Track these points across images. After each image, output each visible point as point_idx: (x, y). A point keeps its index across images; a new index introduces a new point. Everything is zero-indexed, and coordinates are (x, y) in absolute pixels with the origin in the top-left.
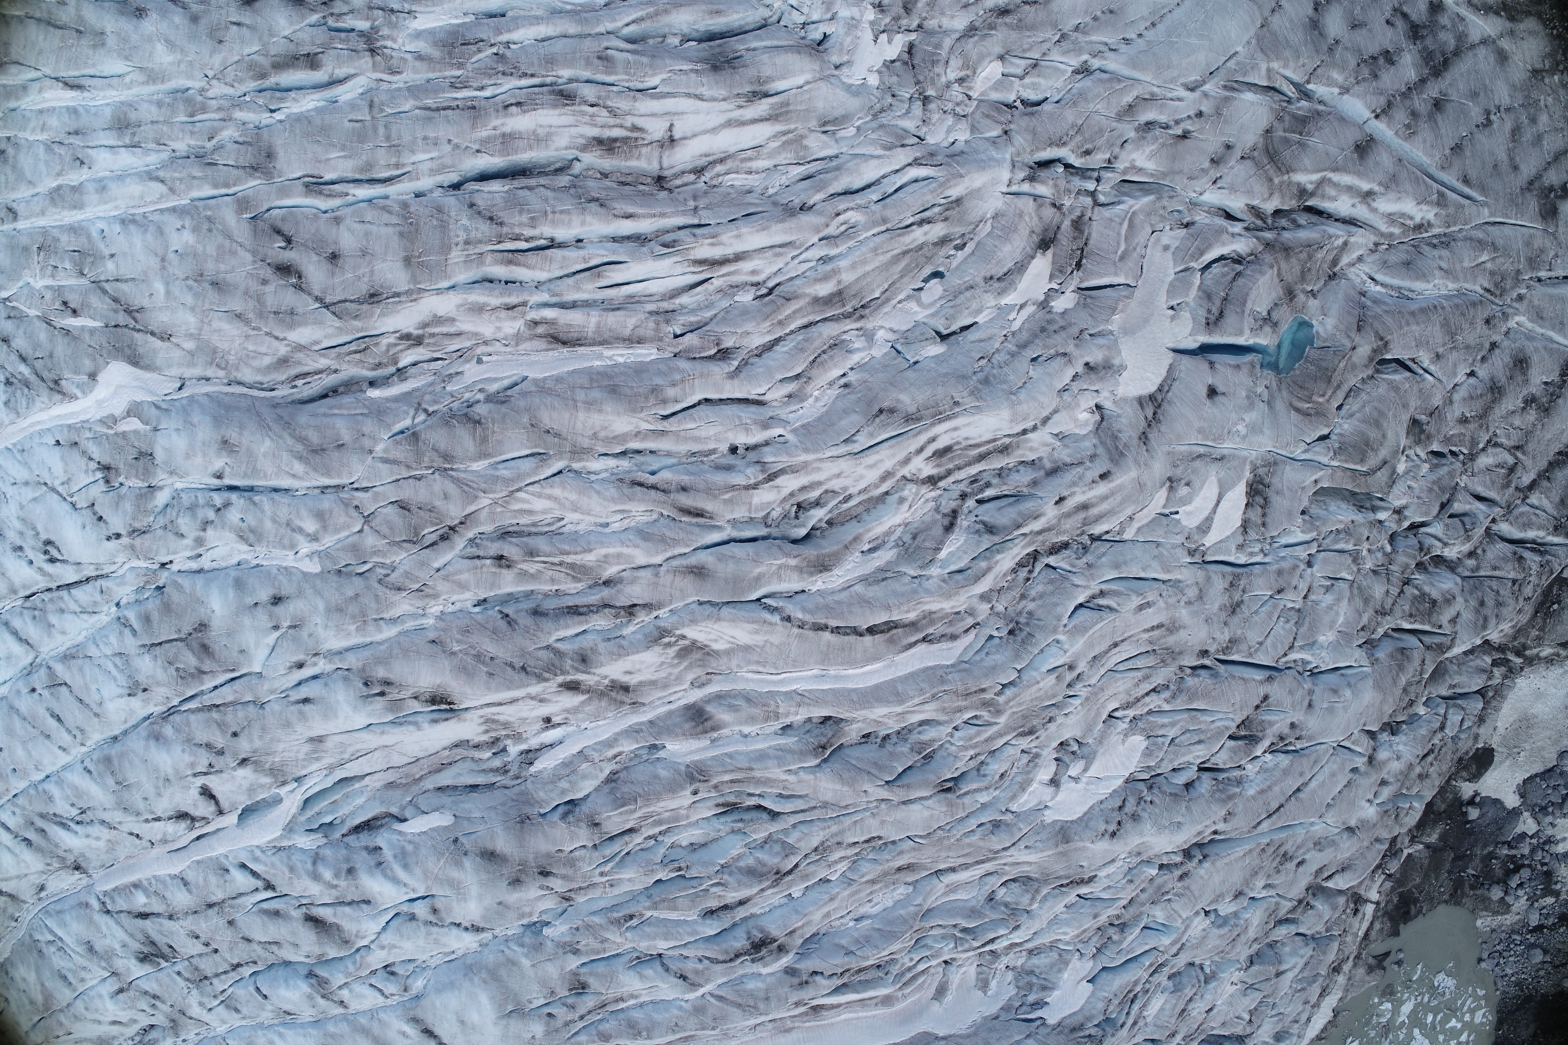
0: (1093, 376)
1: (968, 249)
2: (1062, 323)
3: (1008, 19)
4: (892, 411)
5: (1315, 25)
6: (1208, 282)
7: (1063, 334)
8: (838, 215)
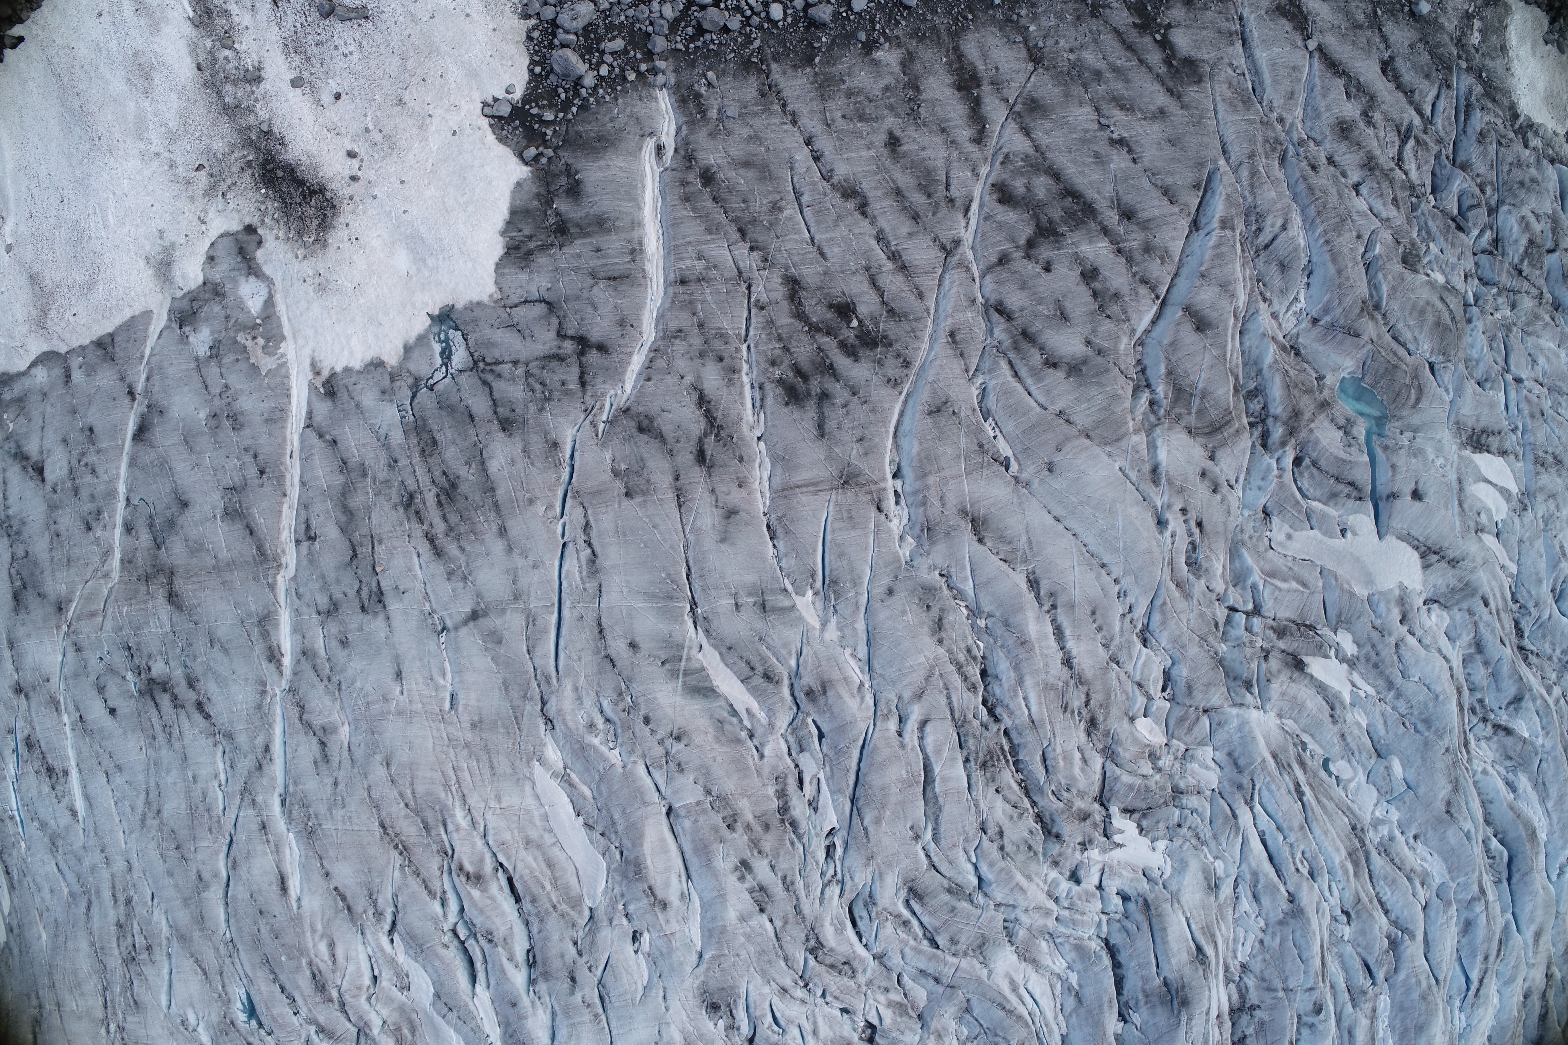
0: (1410, 616)
1: (1306, 738)
2: (1368, 648)
3: (1100, 718)
4: (1449, 803)
5: (1075, 369)
6: (1318, 494)
7: (1380, 647)
8: (1297, 870)
